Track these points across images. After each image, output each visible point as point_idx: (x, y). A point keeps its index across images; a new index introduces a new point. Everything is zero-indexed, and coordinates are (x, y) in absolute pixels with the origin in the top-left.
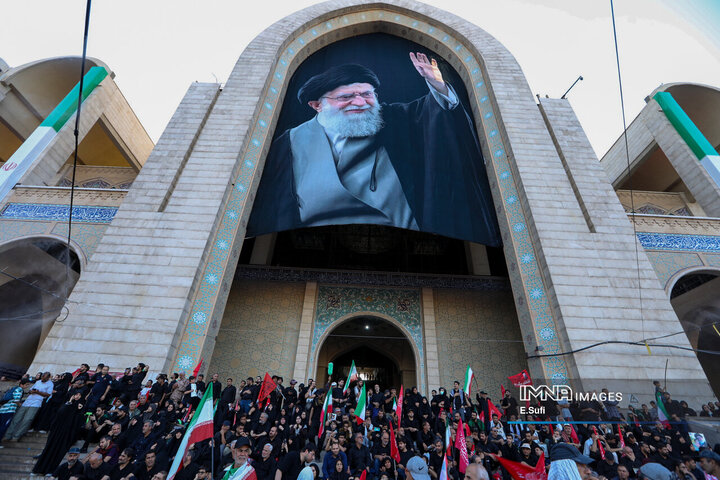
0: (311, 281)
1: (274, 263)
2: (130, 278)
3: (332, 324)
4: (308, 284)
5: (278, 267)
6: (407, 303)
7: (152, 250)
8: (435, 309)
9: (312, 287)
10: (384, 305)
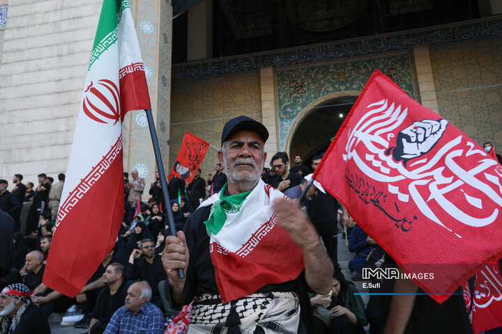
0: (265, 66)
1: (216, 55)
2: (52, 86)
3: (301, 113)
4: (262, 71)
5: (221, 58)
6: (393, 72)
7: (65, 49)
8: (433, 73)
9: (267, 73)
10: (362, 81)
